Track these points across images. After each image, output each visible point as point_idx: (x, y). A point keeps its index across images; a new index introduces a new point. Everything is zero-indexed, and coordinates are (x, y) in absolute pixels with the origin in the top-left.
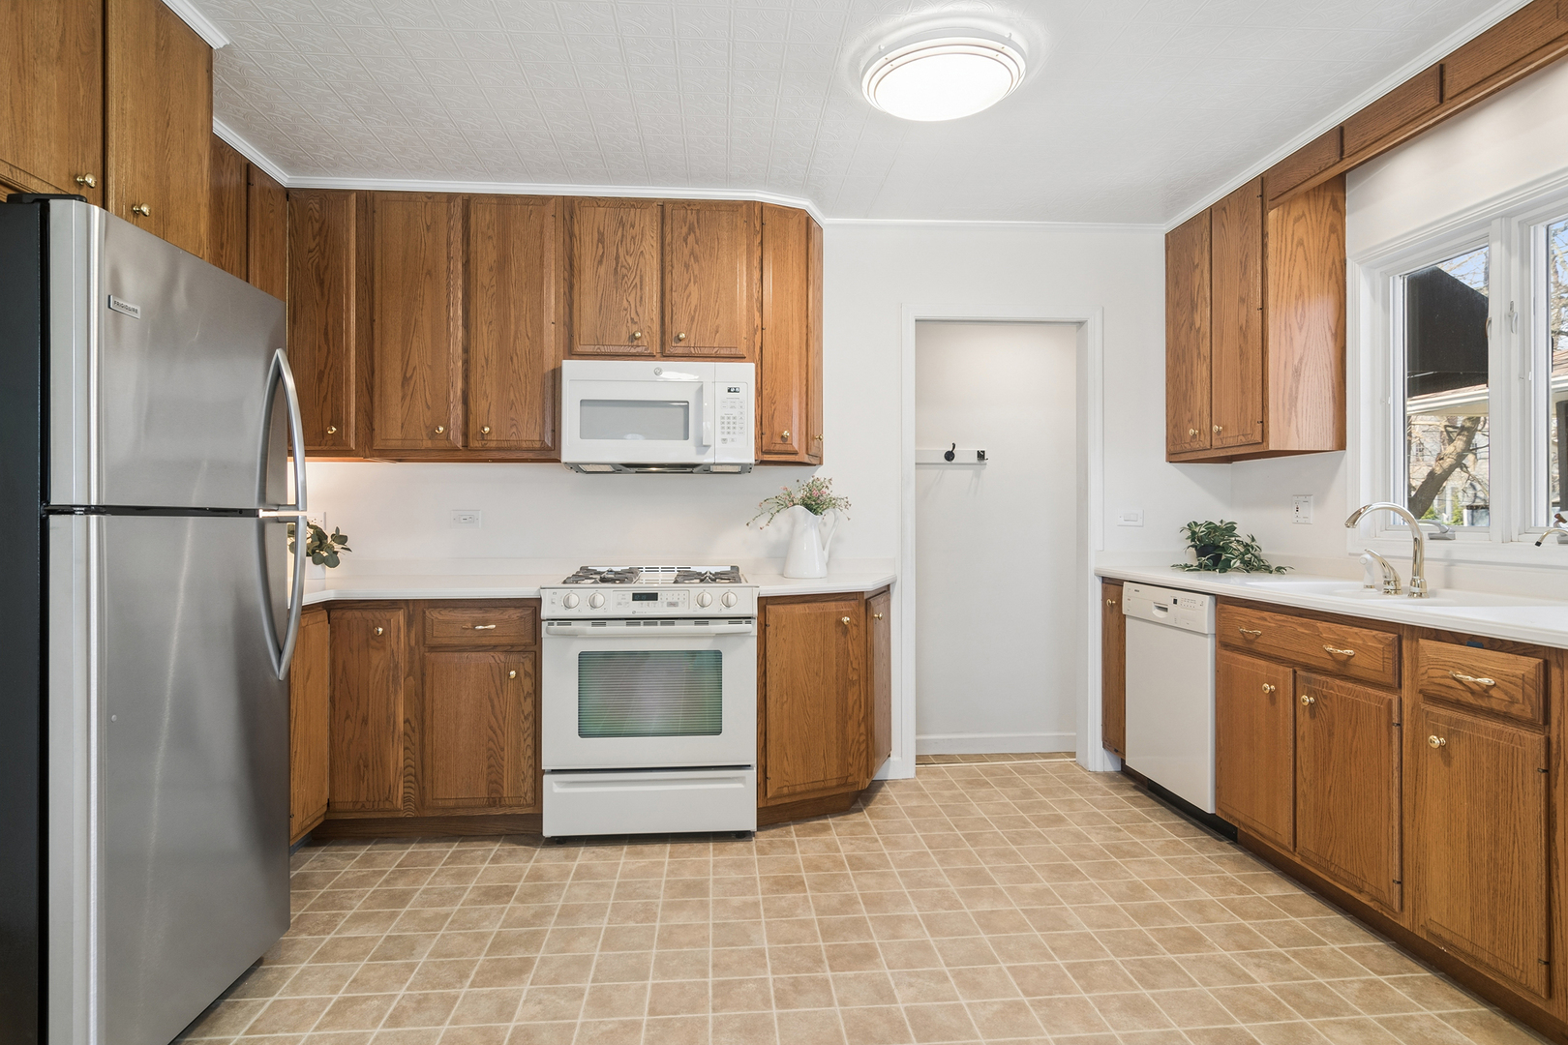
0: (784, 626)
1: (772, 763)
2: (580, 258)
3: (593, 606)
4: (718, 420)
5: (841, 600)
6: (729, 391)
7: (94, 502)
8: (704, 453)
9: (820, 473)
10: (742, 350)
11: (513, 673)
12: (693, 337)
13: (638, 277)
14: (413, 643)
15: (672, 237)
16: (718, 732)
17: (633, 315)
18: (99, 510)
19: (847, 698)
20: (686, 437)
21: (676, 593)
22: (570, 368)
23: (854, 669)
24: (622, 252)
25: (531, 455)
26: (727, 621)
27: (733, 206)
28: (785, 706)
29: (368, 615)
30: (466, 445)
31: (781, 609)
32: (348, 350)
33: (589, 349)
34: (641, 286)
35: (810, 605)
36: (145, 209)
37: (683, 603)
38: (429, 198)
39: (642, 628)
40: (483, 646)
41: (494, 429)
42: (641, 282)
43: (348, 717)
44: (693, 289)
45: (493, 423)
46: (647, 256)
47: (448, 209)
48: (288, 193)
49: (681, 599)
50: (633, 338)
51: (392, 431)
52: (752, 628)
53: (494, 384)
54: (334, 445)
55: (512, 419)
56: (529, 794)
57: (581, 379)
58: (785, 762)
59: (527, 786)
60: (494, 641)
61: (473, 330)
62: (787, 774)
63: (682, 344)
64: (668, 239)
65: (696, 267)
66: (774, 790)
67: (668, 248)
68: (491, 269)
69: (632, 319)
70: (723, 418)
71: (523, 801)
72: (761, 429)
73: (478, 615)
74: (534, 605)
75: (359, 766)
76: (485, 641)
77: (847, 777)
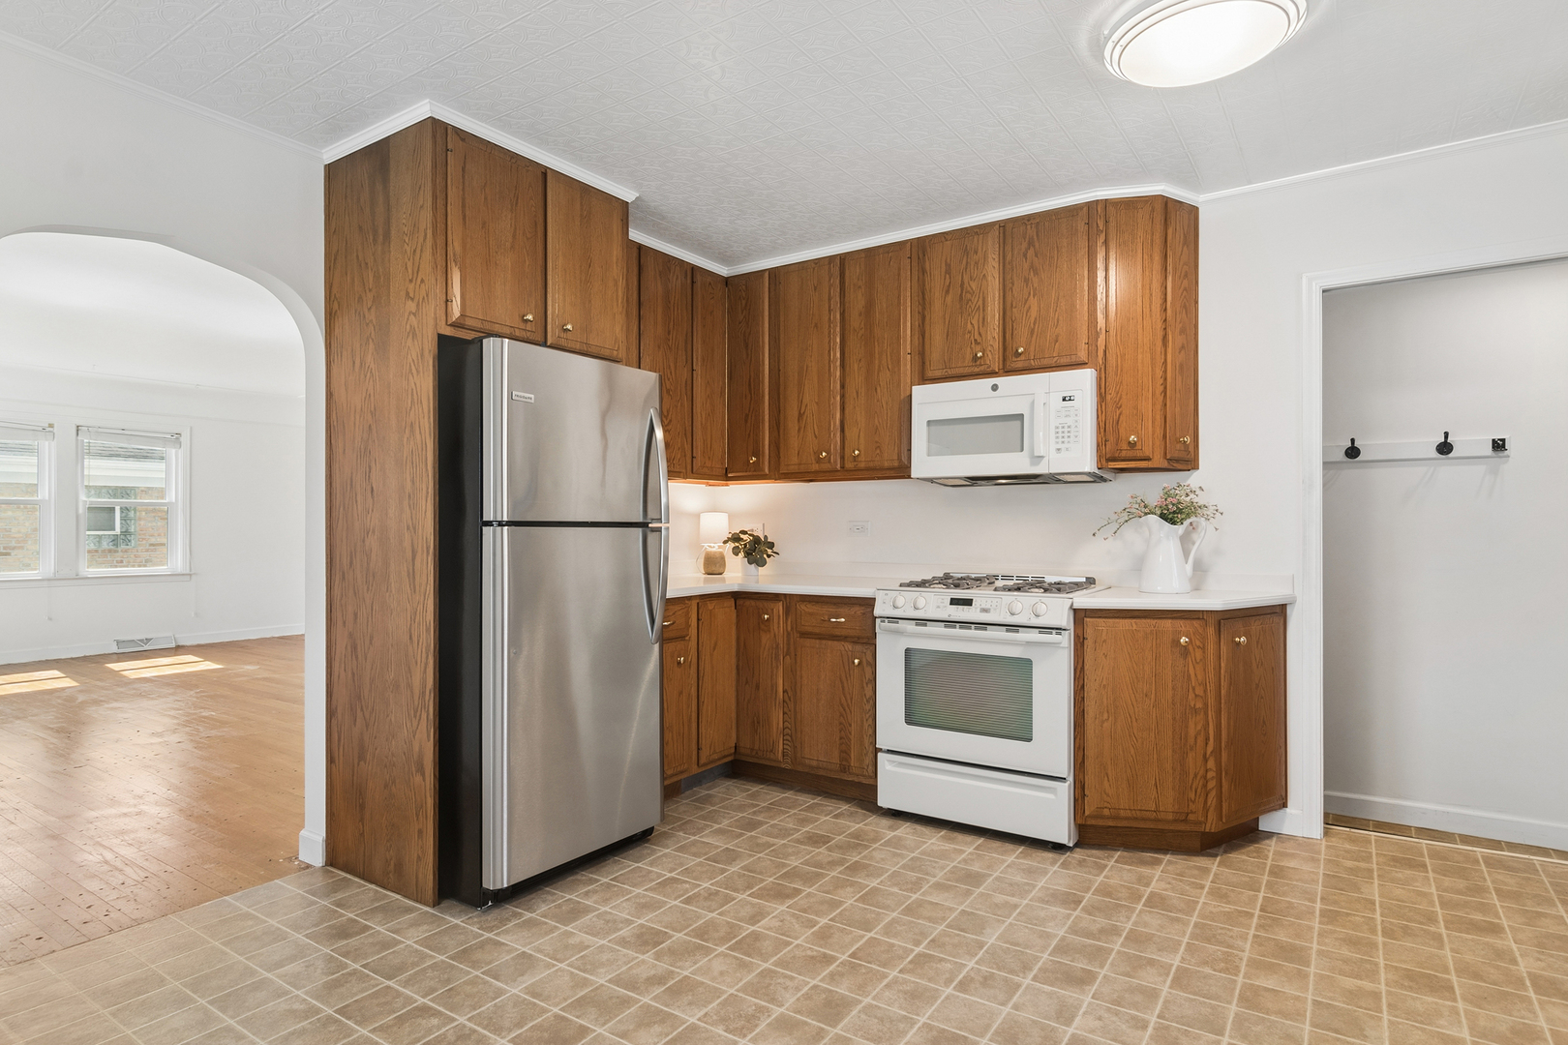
0: (1104, 641)
1: (1090, 780)
2: (930, 291)
3: (916, 608)
4: (1053, 431)
5: (1181, 618)
6: (1064, 400)
7: (505, 519)
8: (1038, 464)
9: (1193, 479)
10: (1083, 356)
11: (856, 661)
12: (1032, 349)
13: (981, 299)
14: (789, 629)
15: (1012, 255)
16: (1029, 740)
17: (977, 337)
18: (509, 524)
19: (1187, 727)
20: (1022, 450)
21: (989, 600)
22: (921, 394)
23: (1196, 696)
24: (966, 278)
25: (893, 474)
26: (1038, 630)
27: (1071, 211)
28: (1105, 725)
29: (760, 604)
30: (842, 467)
31: (1102, 623)
32: (763, 396)
33: (938, 374)
34: (984, 307)
35: (1138, 621)
36: (569, 327)
37: (995, 609)
38: (816, 264)
39: (957, 631)
40: (837, 636)
41: (863, 452)
42: (984, 304)
43: (747, 682)
44: (1033, 302)
45: (862, 447)
46: (989, 278)
47: (830, 269)
48: (727, 281)
49: (994, 606)
50: (975, 358)
51: (792, 460)
52: (1066, 640)
53: (863, 412)
54: (755, 471)
55: (877, 442)
56: (870, 767)
57: (931, 402)
58: (1106, 782)
59: (868, 760)
60: (844, 633)
61: (847, 369)
62: (1108, 796)
63: (1022, 357)
64: (1009, 258)
65: (1035, 280)
66: (1092, 809)
67: (1008, 266)
68: (860, 314)
69: (975, 340)
70: (1057, 428)
71: (865, 773)
72: (1105, 435)
73: (832, 609)
74: (869, 603)
75: (754, 722)
76: (837, 632)
77: (1188, 814)
